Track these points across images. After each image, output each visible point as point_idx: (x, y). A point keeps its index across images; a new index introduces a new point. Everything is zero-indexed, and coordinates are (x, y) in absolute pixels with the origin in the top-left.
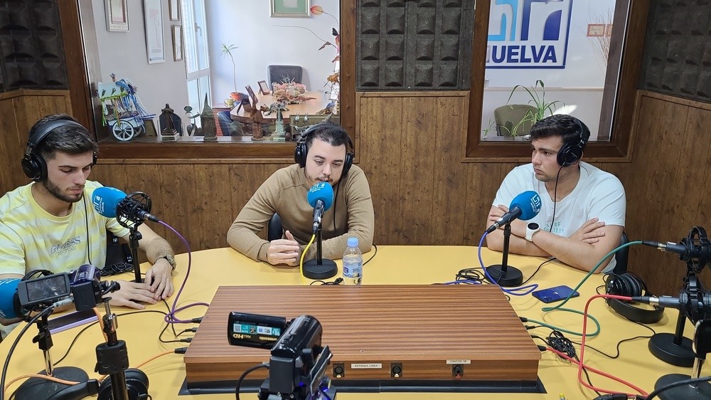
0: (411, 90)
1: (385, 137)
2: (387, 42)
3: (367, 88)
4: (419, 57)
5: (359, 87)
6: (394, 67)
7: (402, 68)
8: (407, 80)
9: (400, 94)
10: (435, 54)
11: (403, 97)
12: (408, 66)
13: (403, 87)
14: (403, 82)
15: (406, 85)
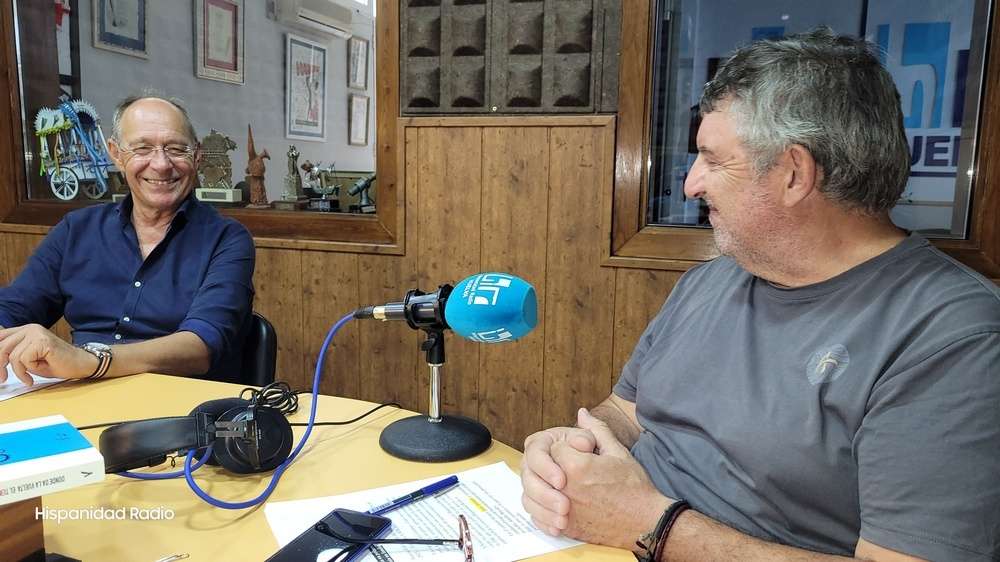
1: (451, 207)
2: (454, 20)
3: (420, 109)
4: (512, 47)
5: (404, 108)
7: (482, 72)
8: (493, 95)
9: (477, 122)
10: (546, 41)
11: (483, 127)
12: (494, 66)
13: (486, 109)
14: (483, 98)
15: (490, 105)
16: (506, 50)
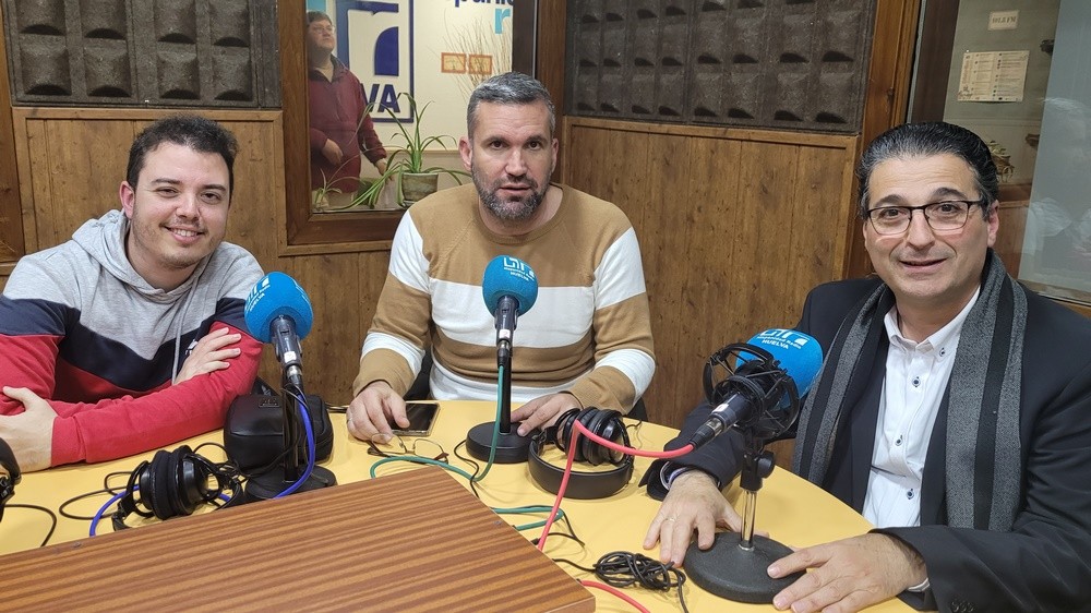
3: (43, 98)
5: (21, 95)
6: (107, 53)
7: (127, 58)
8: (141, 83)
9: (127, 114)
10: (200, 31)
11: (135, 120)
12: (138, 53)
13: (134, 99)
14: (130, 87)
15: (138, 96)
16: (153, 36)
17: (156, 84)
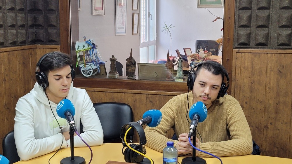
0: (275, 49)
1: (254, 82)
2: (257, 15)
3: (242, 46)
4: (280, 25)
5: (236, 46)
6: (262, 32)
7: (268, 34)
8: (272, 41)
9: (266, 51)
11: (268, 53)
12: (272, 31)
13: (269, 46)
14: (268, 42)
15: (270, 45)
16: (277, 26)
17: (276, 41)
